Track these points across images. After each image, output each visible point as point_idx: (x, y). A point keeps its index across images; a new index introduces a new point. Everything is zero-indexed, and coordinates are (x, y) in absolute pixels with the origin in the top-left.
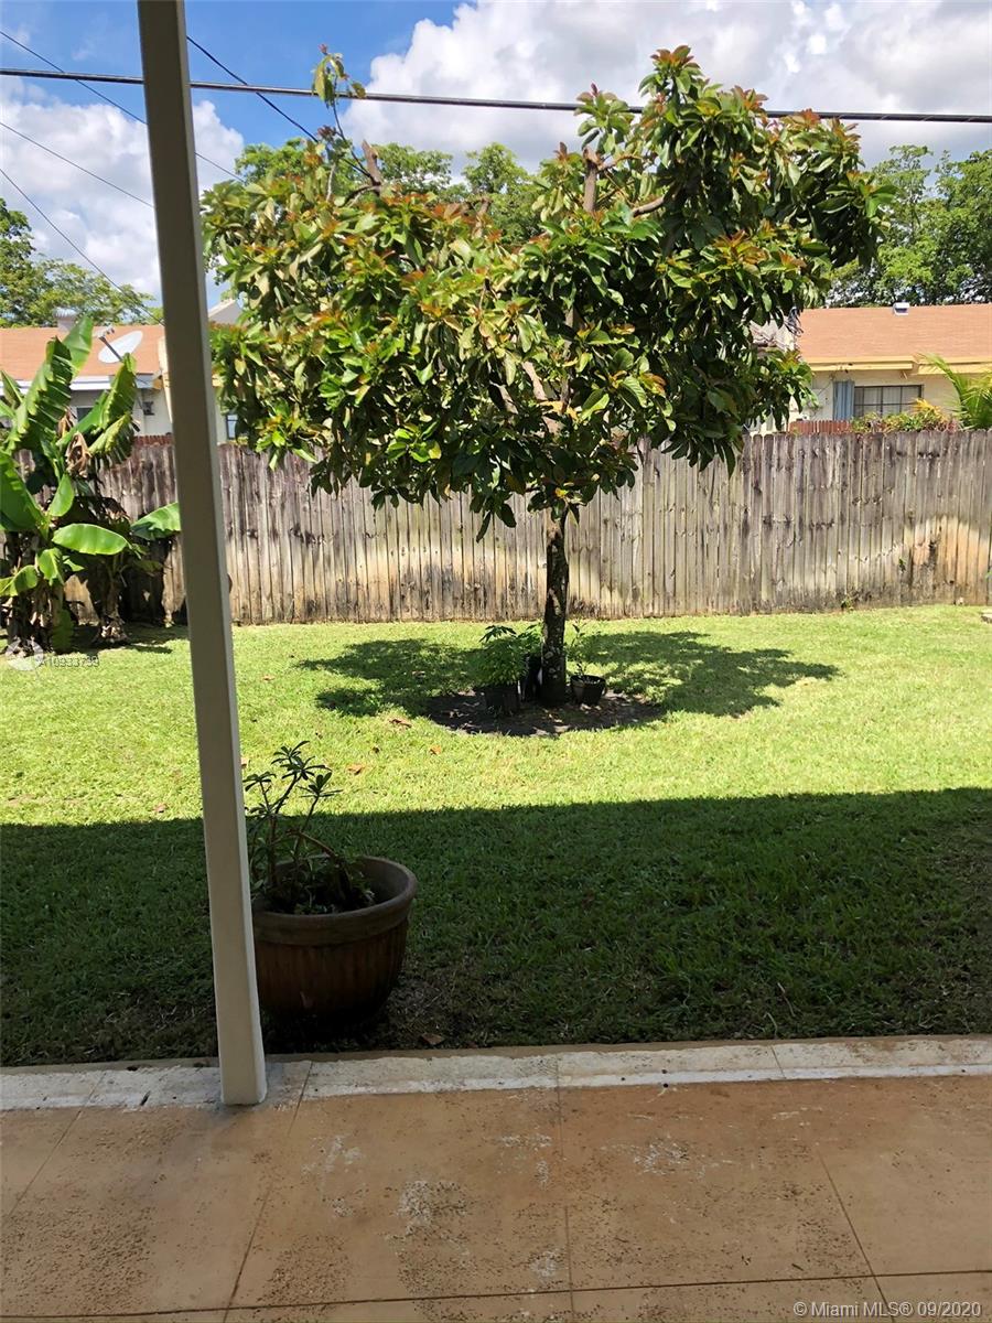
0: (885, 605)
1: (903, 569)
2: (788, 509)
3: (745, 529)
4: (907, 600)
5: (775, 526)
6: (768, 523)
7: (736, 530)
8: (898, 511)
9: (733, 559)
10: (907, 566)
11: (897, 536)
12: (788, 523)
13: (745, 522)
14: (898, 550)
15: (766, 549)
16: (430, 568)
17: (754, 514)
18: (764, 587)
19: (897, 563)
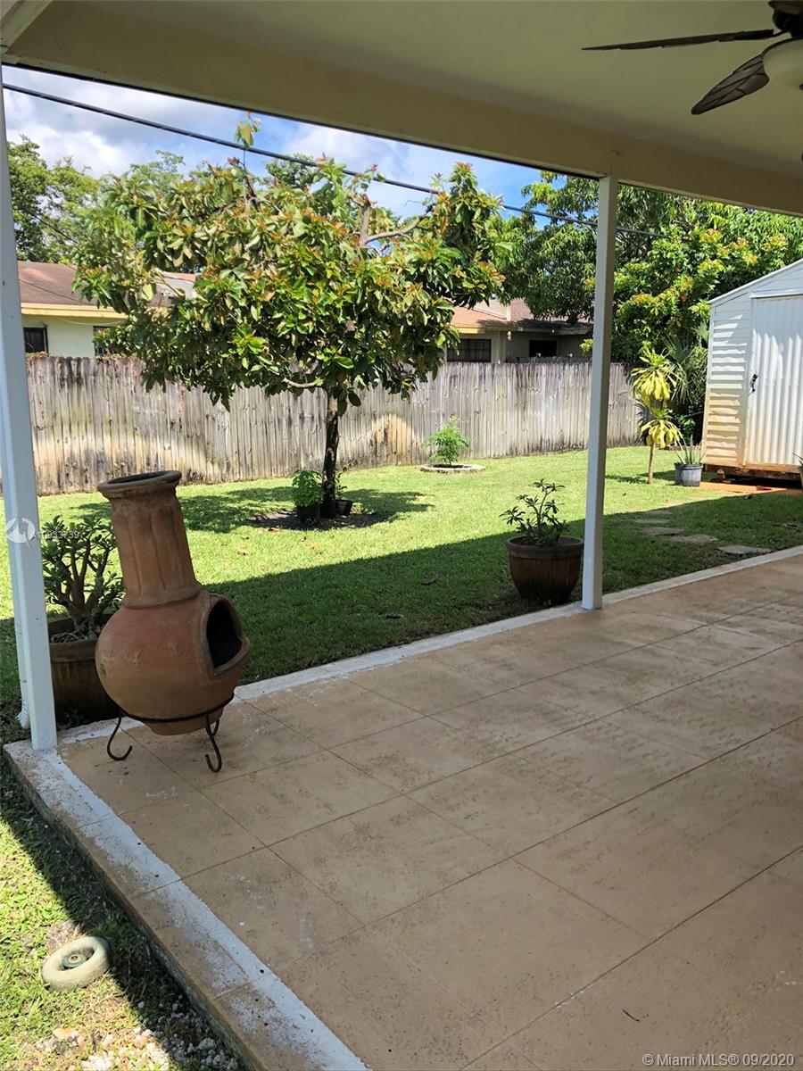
0: (366, 467)
1: (372, 445)
2: (312, 409)
3: (290, 422)
4: (376, 464)
5: (306, 420)
6: (302, 418)
7: (284, 423)
8: (368, 411)
9: (284, 441)
10: (373, 443)
11: (368, 425)
12: (313, 418)
13: (290, 417)
14: (369, 434)
15: (302, 434)
16: (87, 452)
17: (294, 412)
18: (302, 459)
19: (369, 442)
